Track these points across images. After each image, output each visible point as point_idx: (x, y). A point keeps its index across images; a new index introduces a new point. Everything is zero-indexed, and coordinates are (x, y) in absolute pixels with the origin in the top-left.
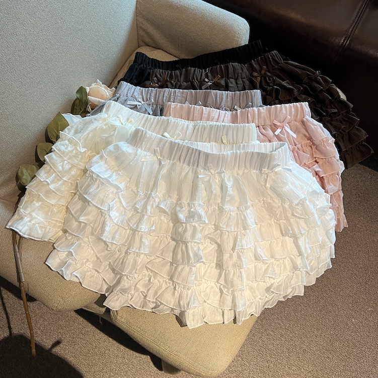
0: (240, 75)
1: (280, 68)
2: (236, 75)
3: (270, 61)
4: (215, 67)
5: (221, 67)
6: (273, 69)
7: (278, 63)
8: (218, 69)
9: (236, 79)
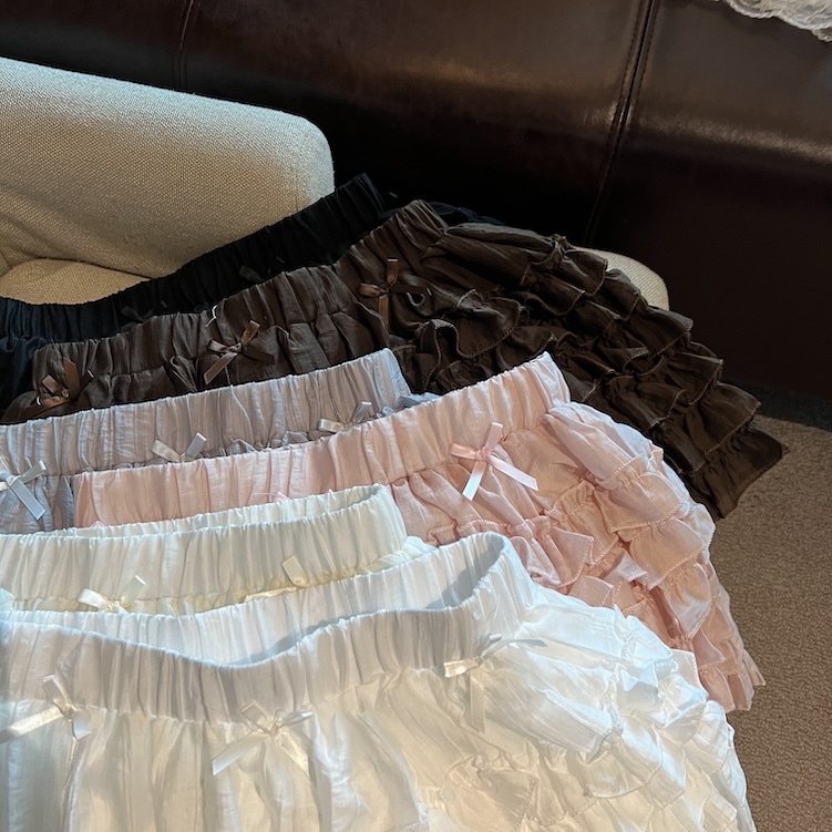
0: (322, 303)
1: (441, 252)
2: (311, 308)
3: (406, 238)
4: (236, 296)
5: (255, 294)
6: (422, 262)
7: (433, 239)
8: (248, 300)
9: (313, 322)
